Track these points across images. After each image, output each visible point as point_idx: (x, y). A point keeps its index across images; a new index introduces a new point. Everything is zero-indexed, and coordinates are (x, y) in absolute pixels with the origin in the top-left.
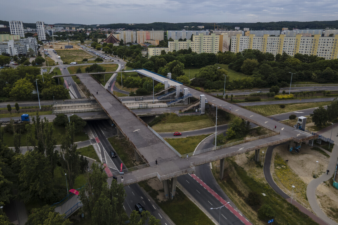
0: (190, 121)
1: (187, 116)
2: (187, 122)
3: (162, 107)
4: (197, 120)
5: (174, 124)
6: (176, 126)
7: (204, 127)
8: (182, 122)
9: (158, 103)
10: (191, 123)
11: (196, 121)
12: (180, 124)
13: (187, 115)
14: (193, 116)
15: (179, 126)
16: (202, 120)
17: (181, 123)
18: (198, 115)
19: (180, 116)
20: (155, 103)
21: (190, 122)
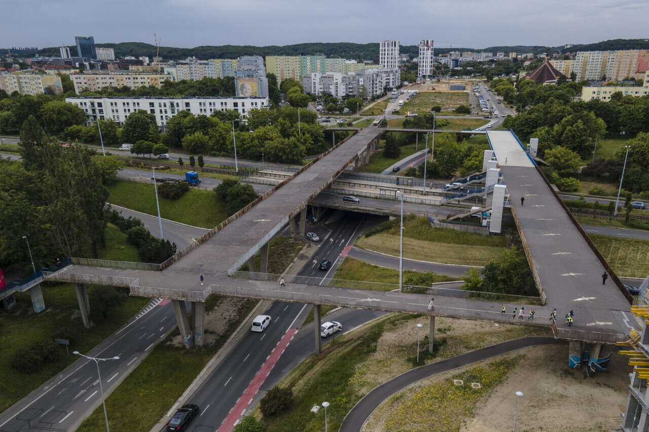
0: (449, 243)
1: (454, 230)
2: (444, 242)
3: (425, 204)
4: (468, 244)
5: (411, 239)
6: (412, 246)
7: (474, 264)
8: (432, 240)
9: (433, 196)
10: (450, 247)
11: (465, 246)
12: (425, 244)
13: (452, 227)
14: (465, 233)
15: (419, 247)
16: (484, 247)
17: (426, 242)
18: (479, 234)
19: (435, 228)
20: (428, 195)
21: (449, 245)
